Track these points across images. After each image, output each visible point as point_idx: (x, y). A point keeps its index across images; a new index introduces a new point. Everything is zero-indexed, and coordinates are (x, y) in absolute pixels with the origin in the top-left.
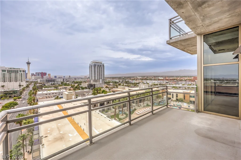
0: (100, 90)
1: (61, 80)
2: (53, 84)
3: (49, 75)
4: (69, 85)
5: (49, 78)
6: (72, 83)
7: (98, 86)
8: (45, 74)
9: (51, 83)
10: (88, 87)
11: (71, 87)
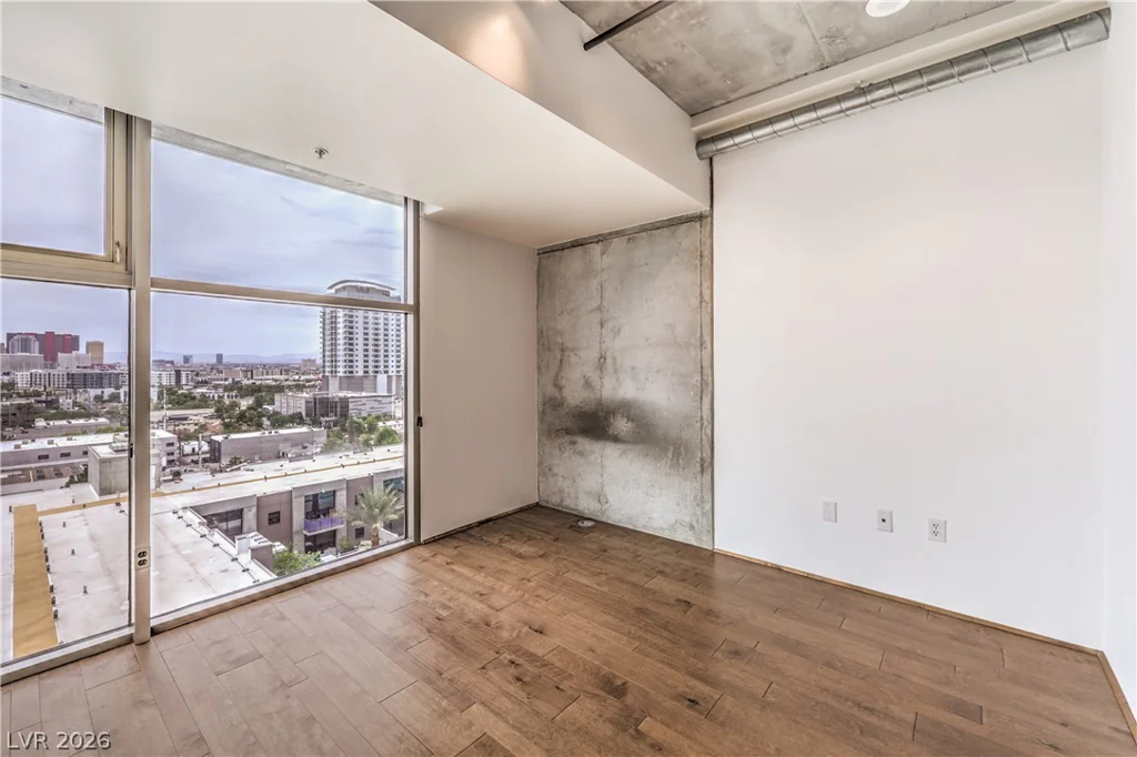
0: (372, 429)
1: (160, 377)
2: (106, 397)
3: (96, 347)
4: (203, 402)
5: (92, 367)
6: (225, 391)
7: (367, 408)
8: (70, 343)
9: (99, 391)
10: (307, 415)
11: (211, 417)
